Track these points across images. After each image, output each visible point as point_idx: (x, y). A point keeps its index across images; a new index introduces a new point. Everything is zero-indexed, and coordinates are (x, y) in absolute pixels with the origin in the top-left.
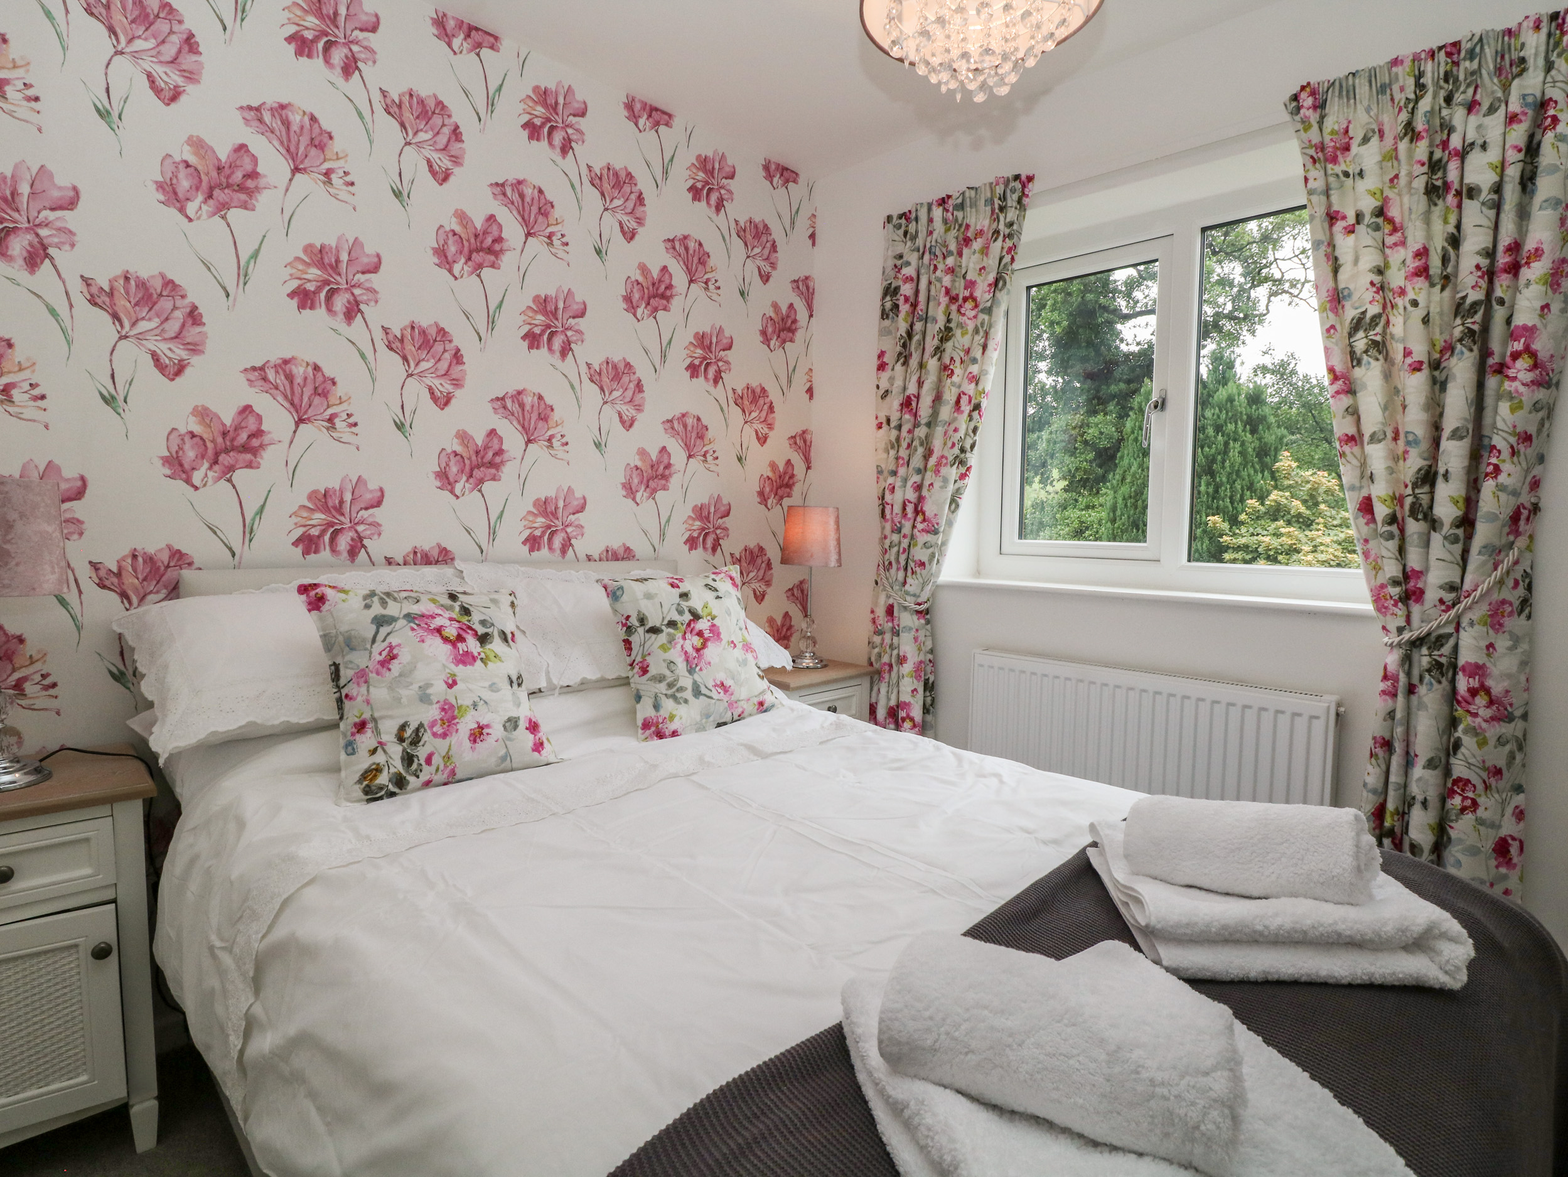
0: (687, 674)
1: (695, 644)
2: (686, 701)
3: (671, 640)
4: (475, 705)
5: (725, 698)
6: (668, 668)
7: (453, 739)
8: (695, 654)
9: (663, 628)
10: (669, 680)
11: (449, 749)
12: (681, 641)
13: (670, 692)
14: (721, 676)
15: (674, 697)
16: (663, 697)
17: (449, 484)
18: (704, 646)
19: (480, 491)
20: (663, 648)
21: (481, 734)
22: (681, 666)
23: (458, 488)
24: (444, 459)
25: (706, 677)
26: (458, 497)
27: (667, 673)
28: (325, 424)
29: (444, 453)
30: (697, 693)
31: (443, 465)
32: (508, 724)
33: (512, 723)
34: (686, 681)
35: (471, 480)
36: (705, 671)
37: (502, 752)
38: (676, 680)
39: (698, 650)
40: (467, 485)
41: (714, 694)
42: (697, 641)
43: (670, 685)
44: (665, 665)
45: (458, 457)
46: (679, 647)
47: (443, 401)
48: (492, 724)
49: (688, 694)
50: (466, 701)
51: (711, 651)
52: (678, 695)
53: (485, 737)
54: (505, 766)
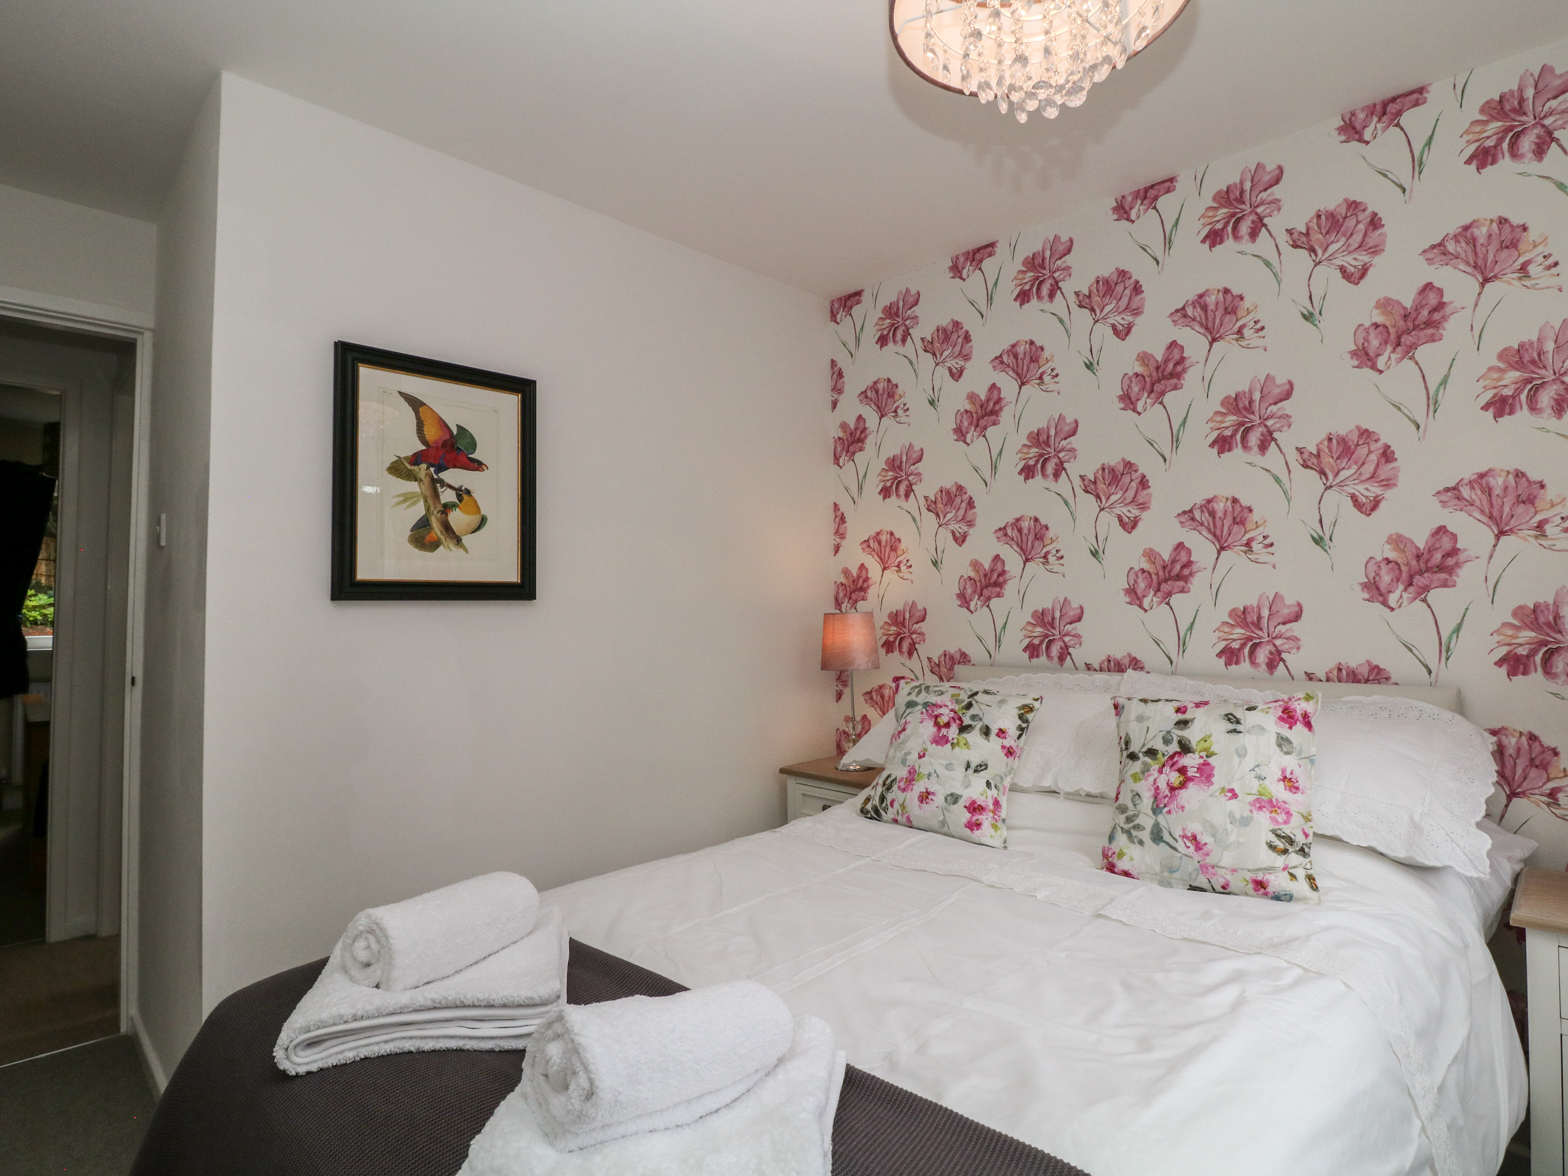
0: (1150, 813)
1: (1172, 780)
2: (1141, 843)
3: (1146, 769)
4: (929, 775)
5: (1197, 857)
6: (1132, 801)
7: (908, 794)
8: (1167, 792)
9: (1141, 755)
10: (1130, 813)
11: (904, 801)
12: (1156, 774)
13: (1126, 827)
14: (1194, 828)
15: (1128, 832)
16: (1119, 829)
17: (1138, 599)
18: (1183, 785)
19: (1168, 604)
20: (1136, 778)
21: (927, 798)
22: (1147, 801)
23: (1146, 603)
24: (1132, 577)
25: (1174, 823)
26: (1146, 611)
27: (1130, 805)
28: (1042, 560)
29: (1132, 571)
30: (1157, 836)
31: (1131, 583)
32: (949, 798)
33: (954, 798)
34: (1147, 821)
35: (1159, 594)
36: (1173, 815)
37: (941, 818)
38: (1136, 816)
39: (1172, 789)
40: (1155, 599)
41: (1180, 845)
42: (1175, 778)
43: (1129, 820)
44: (1130, 795)
45: (1146, 574)
46: (1151, 779)
47: (1129, 525)
48: (937, 793)
49: (1145, 835)
50: (924, 771)
51: (1191, 795)
52: (1134, 833)
53: (929, 801)
54: (942, 830)
